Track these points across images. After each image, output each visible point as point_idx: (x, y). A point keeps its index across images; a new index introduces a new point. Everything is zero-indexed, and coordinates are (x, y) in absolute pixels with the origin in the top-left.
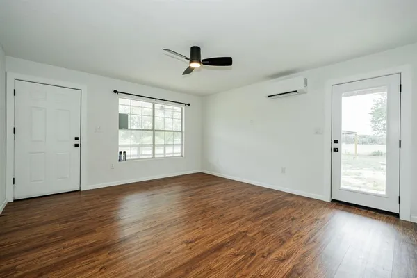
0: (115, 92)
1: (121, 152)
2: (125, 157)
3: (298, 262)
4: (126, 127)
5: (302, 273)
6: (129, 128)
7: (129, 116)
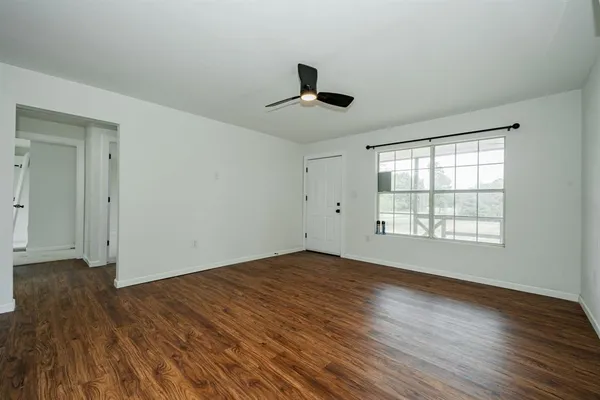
0: (368, 147)
1: (378, 222)
2: (384, 229)
3: (143, 387)
4: (388, 190)
5: (122, 384)
6: (392, 189)
7: (393, 174)
